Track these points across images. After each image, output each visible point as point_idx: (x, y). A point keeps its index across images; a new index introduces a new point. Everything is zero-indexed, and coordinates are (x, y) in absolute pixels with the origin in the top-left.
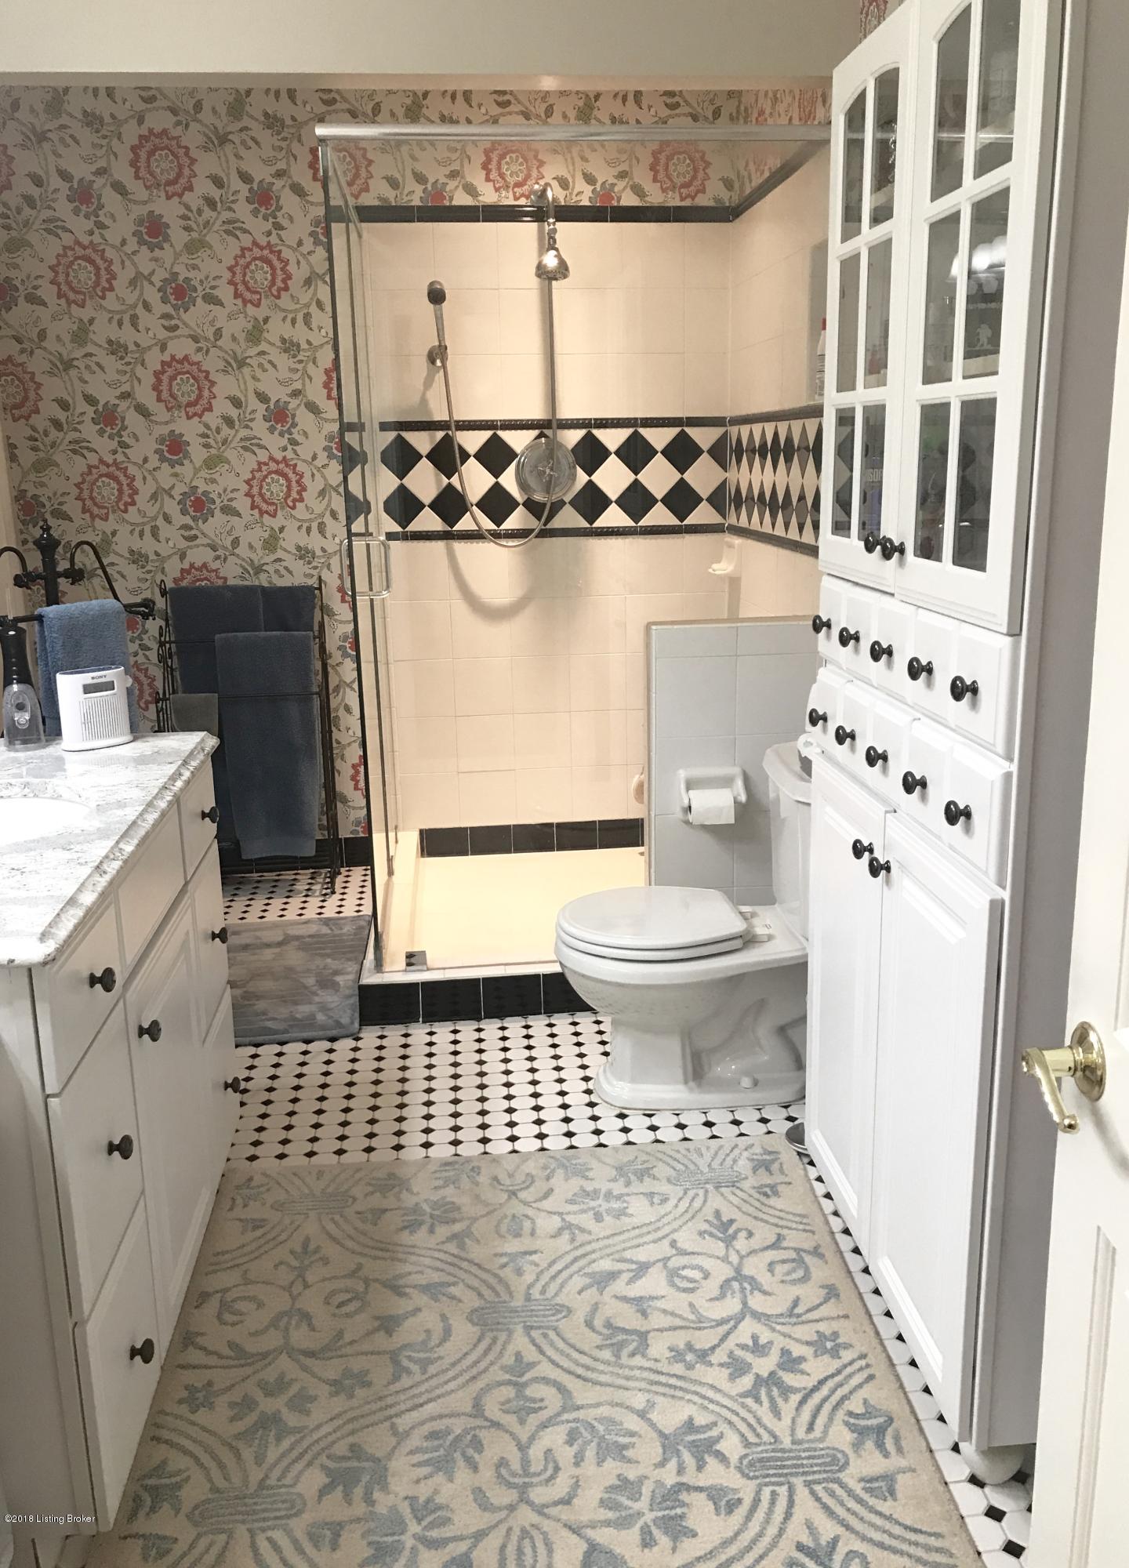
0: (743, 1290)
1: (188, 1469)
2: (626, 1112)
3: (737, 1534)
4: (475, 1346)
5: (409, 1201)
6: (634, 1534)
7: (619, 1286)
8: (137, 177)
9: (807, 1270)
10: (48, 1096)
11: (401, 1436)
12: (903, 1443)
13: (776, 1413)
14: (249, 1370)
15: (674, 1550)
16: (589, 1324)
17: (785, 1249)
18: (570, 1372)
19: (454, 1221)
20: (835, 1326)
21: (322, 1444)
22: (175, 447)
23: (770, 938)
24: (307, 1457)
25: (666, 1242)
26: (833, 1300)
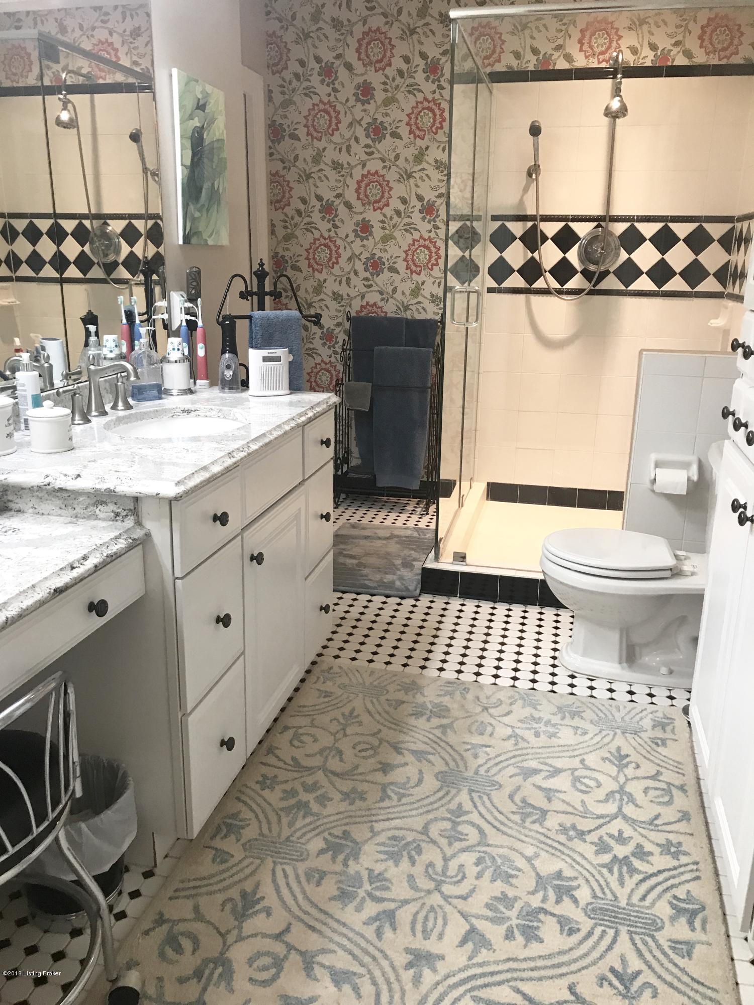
0: (621, 800)
1: (250, 819)
2: (575, 674)
3: (571, 949)
4: (435, 793)
5: (420, 699)
6: (502, 929)
7: (538, 779)
8: (359, 59)
9: (672, 797)
10: (177, 578)
11: (375, 834)
12: (708, 926)
13: (622, 883)
14: (300, 775)
15: (525, 946)
16: (511, 797)
17: (660, 781)
18: (489, 823)
19: (444, 717)
20: (681, 838)
21: (328, 826)
22: (365, 228)
23: (693, 574)
24: (317, 831)
25: (578, 759)
26: (684, 822)
